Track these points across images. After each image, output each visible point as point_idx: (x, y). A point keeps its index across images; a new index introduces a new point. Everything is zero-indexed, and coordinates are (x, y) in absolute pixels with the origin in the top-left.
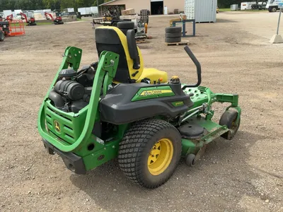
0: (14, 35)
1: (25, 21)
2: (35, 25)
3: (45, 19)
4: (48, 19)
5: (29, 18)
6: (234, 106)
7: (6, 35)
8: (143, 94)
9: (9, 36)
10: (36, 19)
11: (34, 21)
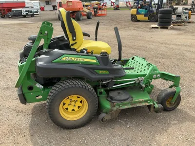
0: (100, 16)
1: (113, 7)
2: (119, 10)
3: (126, 6)
4: (128, 6)
5: (116, 5)
6: (176, 85)
7: (95, 15)
8: (64, 59)
9: (97, 16)
10: (120, 6)
11: (119, 7)
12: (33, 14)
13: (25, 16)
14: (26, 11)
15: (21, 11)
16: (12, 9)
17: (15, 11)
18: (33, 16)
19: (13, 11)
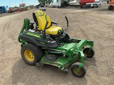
6: (82, 62)
12: (98, 6)
13: (93, 7)
14: (93, 4)
15: (90, 4)
16: (86, 4)
17: (88, 4)
18: (97, 7)
19: (87, 4)
